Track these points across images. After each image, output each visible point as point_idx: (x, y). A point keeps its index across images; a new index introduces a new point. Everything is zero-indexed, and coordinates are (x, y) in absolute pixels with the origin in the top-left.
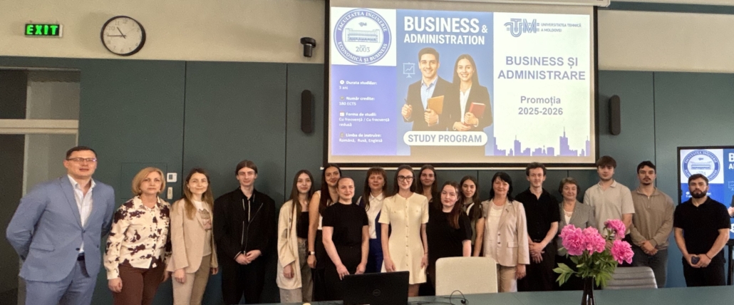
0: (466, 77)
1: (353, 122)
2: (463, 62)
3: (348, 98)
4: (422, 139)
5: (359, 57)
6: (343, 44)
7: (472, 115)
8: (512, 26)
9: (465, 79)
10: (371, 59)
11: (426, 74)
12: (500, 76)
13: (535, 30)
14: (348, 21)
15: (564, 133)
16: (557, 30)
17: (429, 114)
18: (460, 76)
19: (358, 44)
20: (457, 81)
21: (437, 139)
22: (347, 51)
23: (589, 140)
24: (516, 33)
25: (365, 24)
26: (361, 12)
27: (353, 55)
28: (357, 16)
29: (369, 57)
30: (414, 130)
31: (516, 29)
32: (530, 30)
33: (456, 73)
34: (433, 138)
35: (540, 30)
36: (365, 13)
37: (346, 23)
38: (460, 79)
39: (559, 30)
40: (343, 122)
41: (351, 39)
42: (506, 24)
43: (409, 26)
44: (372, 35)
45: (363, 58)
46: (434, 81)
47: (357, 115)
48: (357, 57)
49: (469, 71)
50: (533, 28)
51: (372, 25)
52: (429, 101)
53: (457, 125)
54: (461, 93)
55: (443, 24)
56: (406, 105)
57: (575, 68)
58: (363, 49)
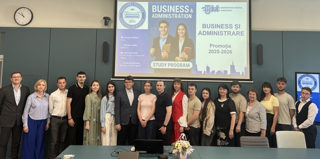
0: (182, 34)
4: (160, 65)
5: (130, 25)
6: (123, 19)
7: (185, 53)
8: (206, 9)
9: (181, 35)
10: (136, 26)
11: (162, 33)
13: (218, 11)
14: (125, 8)
15: (233, 63)
16: (229, 10)
17: (163, 53)
18: (179, 34)
20: (178, 36)
21: (167, 65)
23: (246, 67)
24: (208, 12)
25: (134, 10)
26: (132, 4)
27: (127, 24)
28: (130, 6)
29: (135, 25)
32: (215, 11)
34: (165, 65)
35: (220, 10)
36: (133, 4)
37: (124, 9)
38: (179, 35)
39: (231, 10)
41: (127, 17)
42: (203, 8)
43: (154, 10)
44: (137, 15)
45: (132, 26)
46: (166, 36)
48: (129, 25)
49: (184, 31)
50: (217, 9)
51: (137, 10)
52: (163, 46)
53: (177, 58)
55: (171, 8)
56: (152, 49)
57: (238, 30)
58: (132, 22)
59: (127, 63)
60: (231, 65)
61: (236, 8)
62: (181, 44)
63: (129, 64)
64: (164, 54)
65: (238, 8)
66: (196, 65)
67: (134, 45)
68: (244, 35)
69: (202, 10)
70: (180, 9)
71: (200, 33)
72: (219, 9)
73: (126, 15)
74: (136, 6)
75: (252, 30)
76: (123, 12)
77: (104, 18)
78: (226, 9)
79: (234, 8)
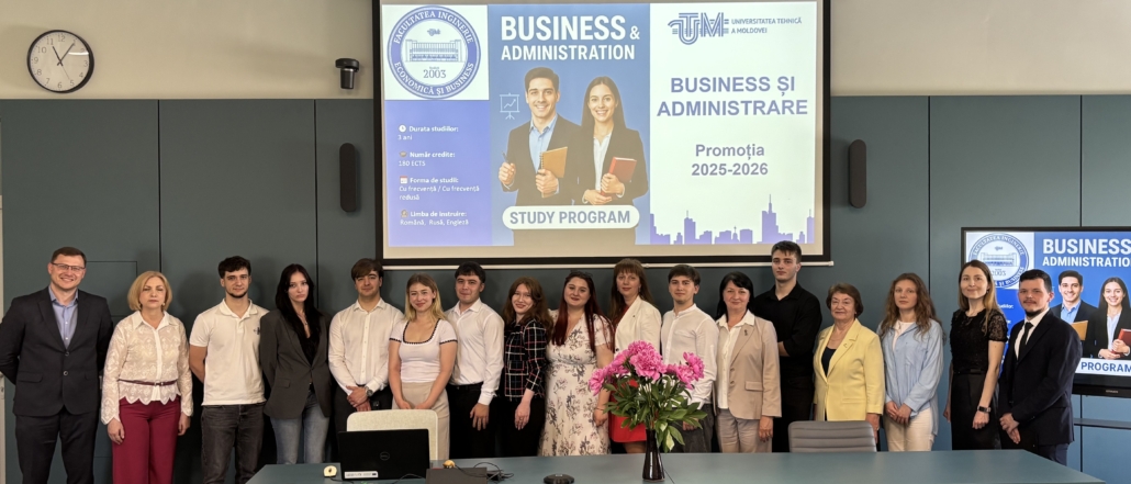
0: (605, 114)
1: (420, 193)
2: (600, 91)
3: (412, 155)
6: (402, 66)
7: (614, 177)
8: (681, 26)
9: (602, 118)
11: (538, 111)
12: (660, 112)
13: (722, 32)
14: (409, 28)
17: (543, 178)
18: (594, 113)
19: (428, 65)
22: (409, 76)
24: (688, 38)
25: (438, 32)
26: (430, 11)
27: (419, 84)
29: (444, 87)
30: (519, 204)
31: (689, 32)
32: (713, 32)
33: (587, 111)
36: (436, 12)
37: (406, 31)
38: (593, 118)
40: (405, 194)
41: (414, 58)
42: (671, 24)
45: (435, 88)
46: (551, 123)
47: (428, 181)
48: (425, 86)
49: (609, 104)
50: (718, 27)
51: (449, 33)
52: (543, 157)
53: (588, 194)
54: (596, 142)
56: (505, 164)
58: (435, 74)
59: (423, 214)
60: (764, 213)
61: (782, 21)
62: (600, 148)
63: (430, 217)
64: (545, 182)
65: (788, 21)
66: (652, 215)
67: (444, 155)
68: (806, 113)
69: (671, 29)
70: (595, 29)
71: (663, 109)
72: (725, 26)
73: (411, 51)
74: (446, 20)
75: (832, 94)
76: (401, 41)
77: (340, 63)
78: (748, 26)
79: (774, 21)
